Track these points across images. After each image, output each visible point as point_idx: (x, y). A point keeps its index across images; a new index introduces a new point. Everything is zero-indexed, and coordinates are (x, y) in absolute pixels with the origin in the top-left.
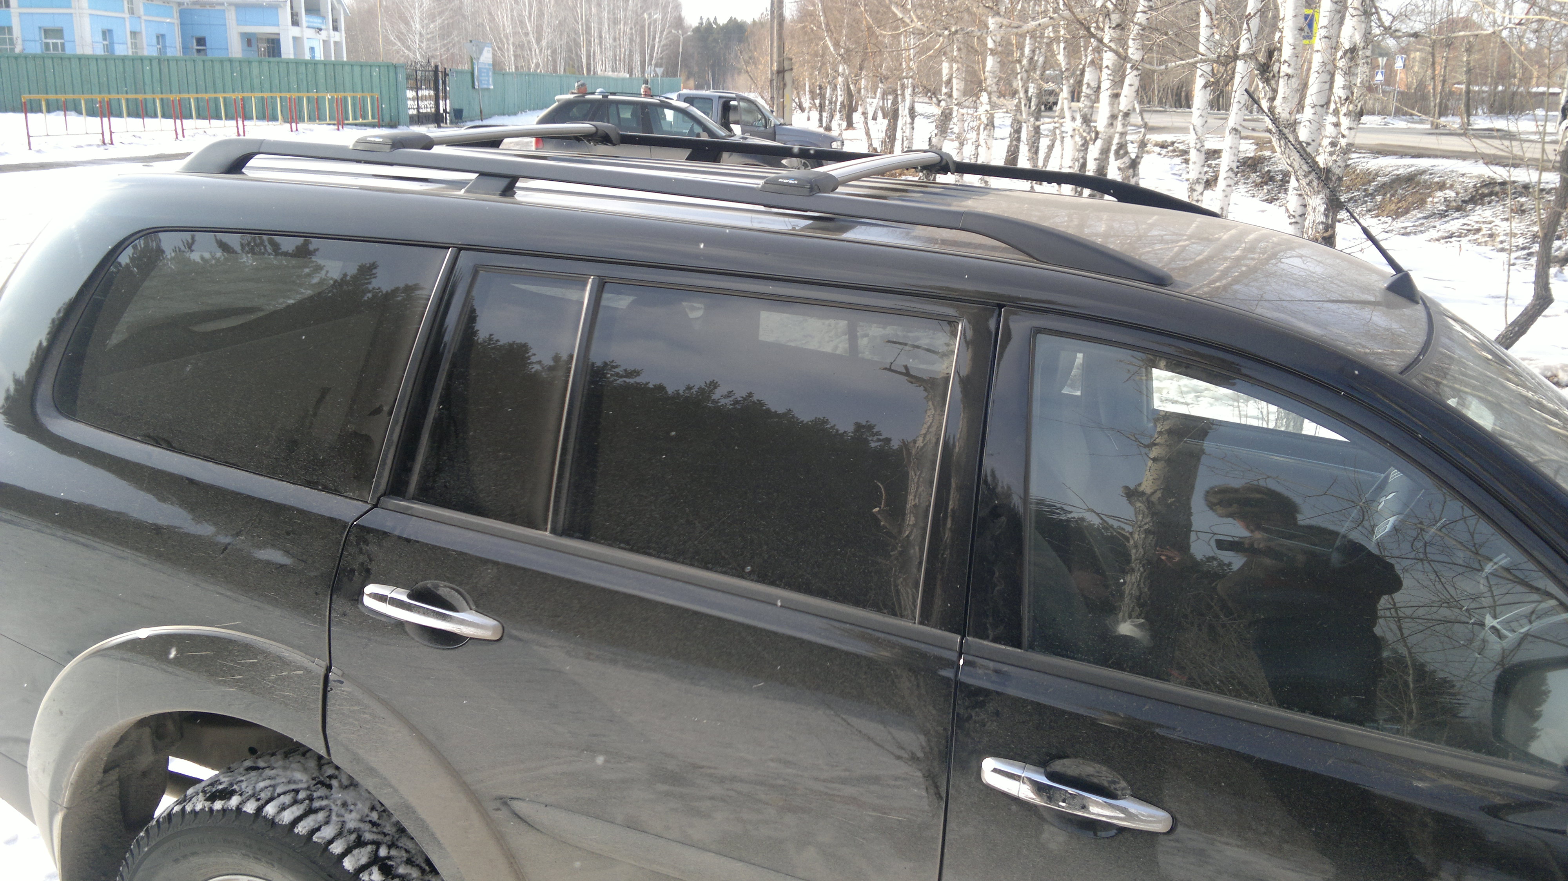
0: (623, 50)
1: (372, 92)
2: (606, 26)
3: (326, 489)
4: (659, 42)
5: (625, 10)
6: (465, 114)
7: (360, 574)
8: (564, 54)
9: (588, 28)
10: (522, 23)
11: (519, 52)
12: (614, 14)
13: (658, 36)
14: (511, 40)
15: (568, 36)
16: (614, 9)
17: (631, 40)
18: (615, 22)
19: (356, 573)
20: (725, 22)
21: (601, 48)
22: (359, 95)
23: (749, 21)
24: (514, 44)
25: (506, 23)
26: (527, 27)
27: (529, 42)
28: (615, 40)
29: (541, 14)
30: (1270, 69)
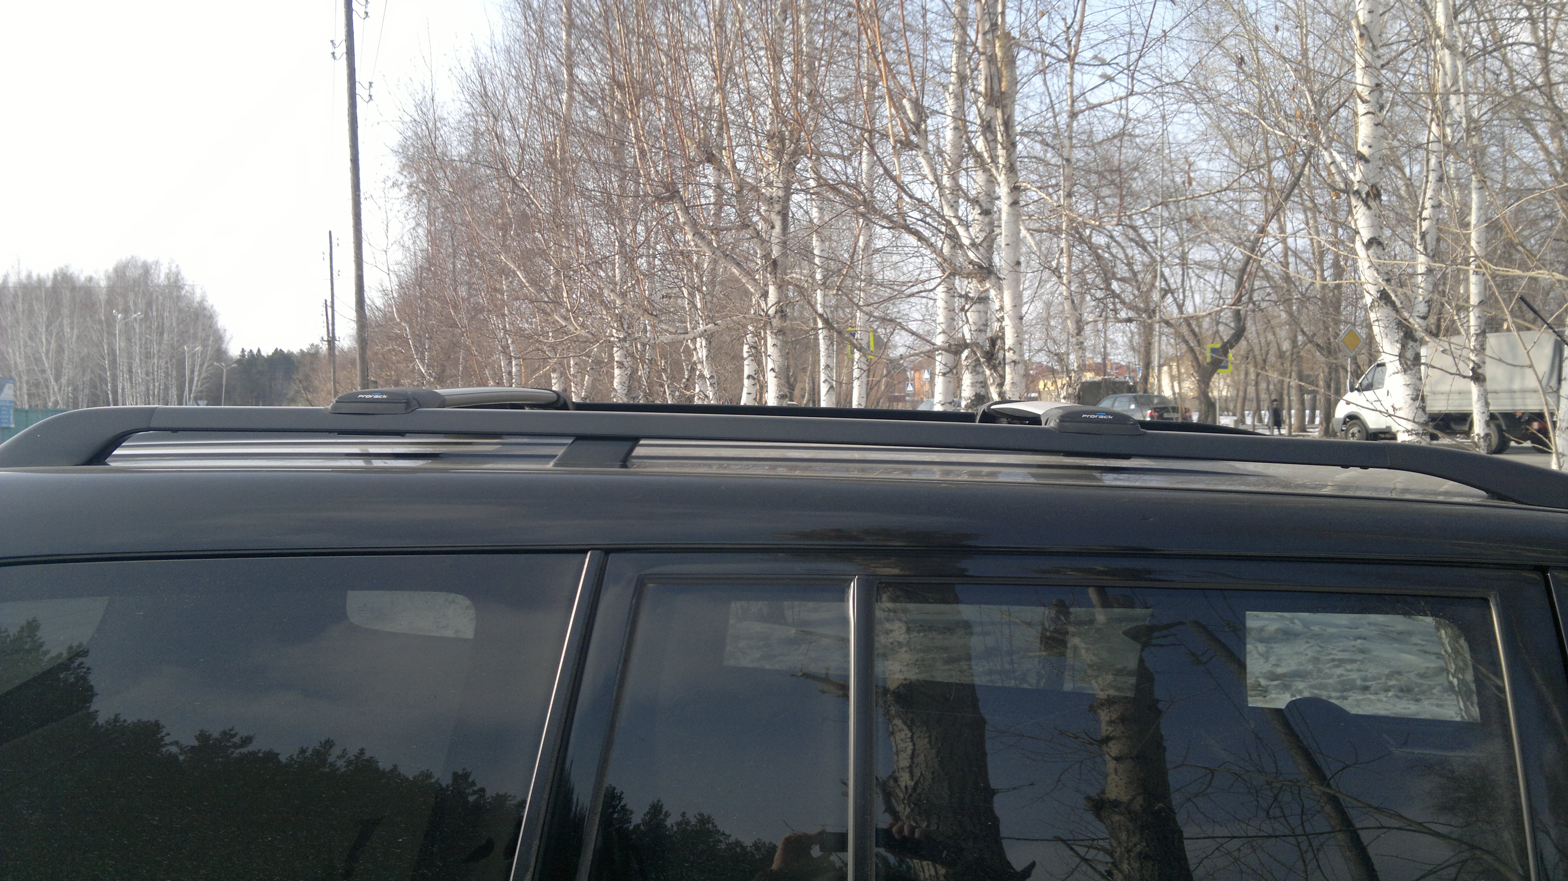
0: (157, 384)
2: (138, 360)
4: (199, 375)
5: (160, 343)
8: (87, 391)
9: (113, 362)
10: (38, 360)
11: (34, 390)
12: (146, 348)
13: (197, 369)
14: (25, 378)
15: (93, 372)
16: (146, 343)
17: (167, 374)
18: (148, 356)
20: (270, 354)
21: (131, 382)
23: (295, 350)
24: (28, 382)
25: (18, 360)
26: (43, 364)
27: (46, 380)
28: (147, 374)
29: (60, 350)
30: (995, 356)
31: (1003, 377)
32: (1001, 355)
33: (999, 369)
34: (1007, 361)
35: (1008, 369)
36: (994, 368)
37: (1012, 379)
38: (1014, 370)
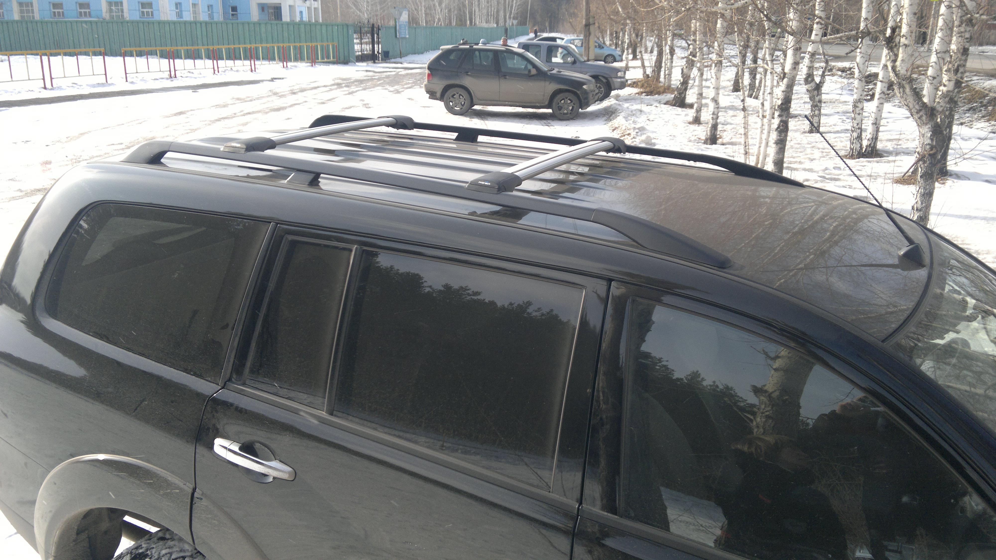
0: (493, 9)
1: (333, 42)
3: (195, 375)
6: (390, 54)
7: (213, 431)
8: (456, 12)
11: (428, 11)
17: (498, 2)
19: (211, 431)
21: (479, 7)
22: (325, 44)
24: (425, 6)
27: (434, 5)
30: (893, 40)
31: (896, 56)
32: (897, 40)
33: (895, 49)
34: (901, 44)
35: (901, 50)
36: (891, 49)
37: (903, 57)
38: (904, 51)
